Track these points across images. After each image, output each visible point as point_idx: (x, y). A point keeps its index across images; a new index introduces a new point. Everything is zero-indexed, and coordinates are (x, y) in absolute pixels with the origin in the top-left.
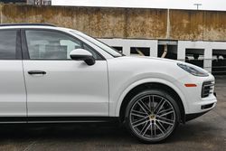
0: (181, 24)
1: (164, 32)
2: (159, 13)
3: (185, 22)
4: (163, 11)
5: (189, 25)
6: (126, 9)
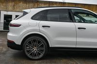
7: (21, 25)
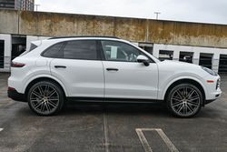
0: (157, 31)
1: (143, 36)
2: (140, 22)
3: (160, 30)
4: (143, 21)
5: (162, 32)
6: (115, 18)
7: (24, 65)
